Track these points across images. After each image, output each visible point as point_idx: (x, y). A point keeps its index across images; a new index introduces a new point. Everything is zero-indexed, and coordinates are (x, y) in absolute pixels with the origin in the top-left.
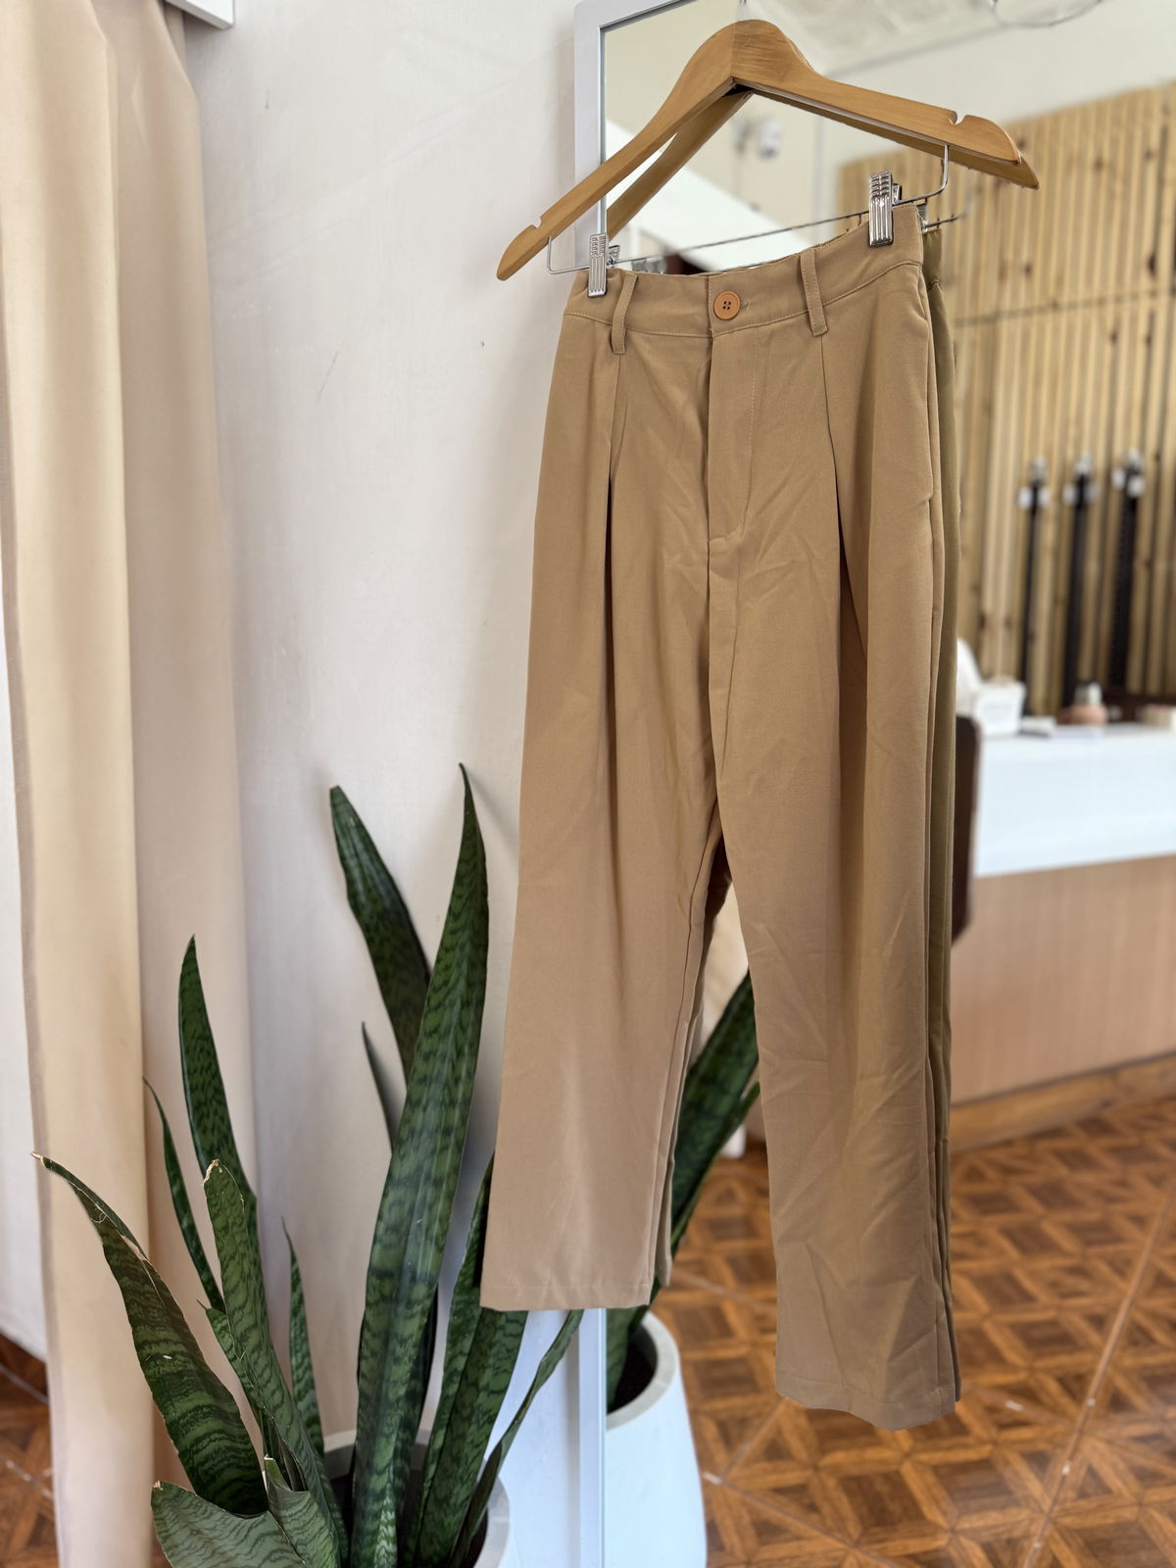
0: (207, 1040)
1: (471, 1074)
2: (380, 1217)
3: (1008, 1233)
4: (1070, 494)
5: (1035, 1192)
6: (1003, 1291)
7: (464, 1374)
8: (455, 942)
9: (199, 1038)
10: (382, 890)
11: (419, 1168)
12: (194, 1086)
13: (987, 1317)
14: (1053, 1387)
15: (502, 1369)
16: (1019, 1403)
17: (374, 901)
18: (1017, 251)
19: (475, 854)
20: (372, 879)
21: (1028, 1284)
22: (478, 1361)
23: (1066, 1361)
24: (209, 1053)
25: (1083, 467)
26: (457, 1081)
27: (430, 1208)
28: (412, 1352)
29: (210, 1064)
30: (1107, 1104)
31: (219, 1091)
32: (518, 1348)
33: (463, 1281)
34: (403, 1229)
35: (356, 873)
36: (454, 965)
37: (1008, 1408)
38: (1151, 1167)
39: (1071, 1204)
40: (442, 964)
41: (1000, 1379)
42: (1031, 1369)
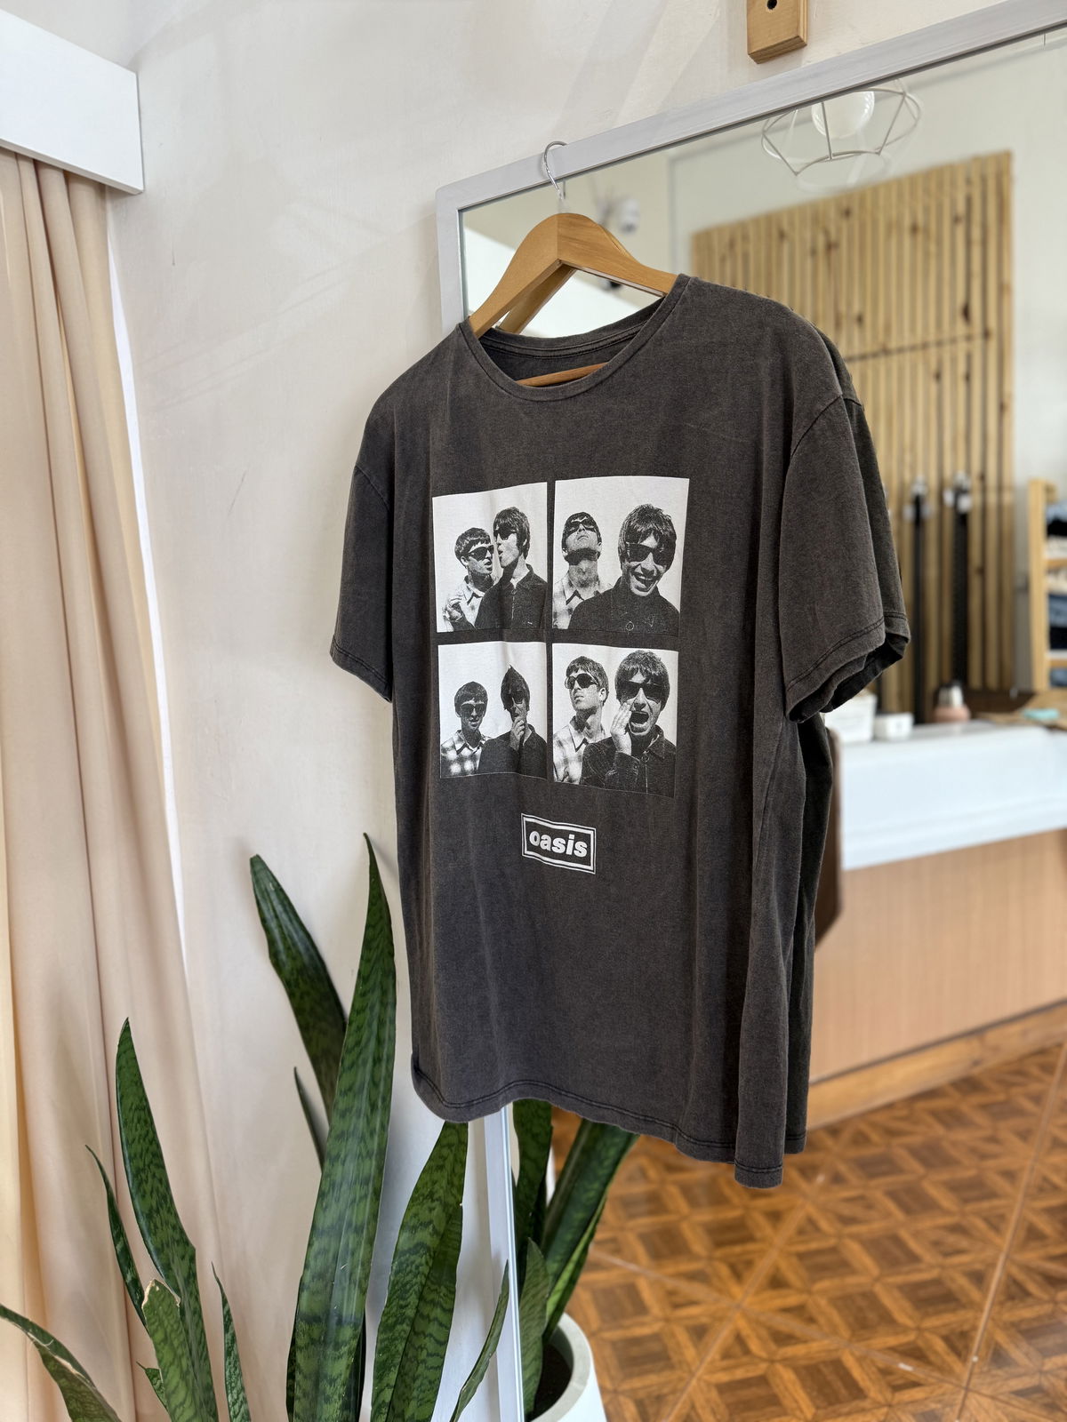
0: (144, 1110)
1: (384, 1127)
2: (306, 1266)
3: (892, 1195)
4: (909, 512)
5: (915, 1152)
6: (891, 1252)
7: (391, 1405)
8: (365, 1005)
9: (136, 1109)
10: (301, 947)
11: (341, 1218)
12: (133, 1155)
13: (877, 1280)
14: (940, 1345)
15: (426, 1399)
16: (910, 1365)
17: (294, 959)
18: (849, 305)
19: (381, 918)
20: (292, 938)
21: (913, 1245)
22: (404, 1394)
23: (948, 1319)
24: (146, 1122)
25: (919, 489)
26: (372, 1134)
27: (353, 1254)
28: (342, 1390)
29: (148, 1132)
30: (976, 1063)
31: (158, 1155)
32: (439, 1379)
33: (387, 1320)
34: (328, 1275)
35: (276, 933)
36: (365, 1025)
37: (899, 1369)
38: (1017, 1122)
39: (949, 1162)
40: (354, 1026)
41: (892, 1341)
42: (919, 1329)
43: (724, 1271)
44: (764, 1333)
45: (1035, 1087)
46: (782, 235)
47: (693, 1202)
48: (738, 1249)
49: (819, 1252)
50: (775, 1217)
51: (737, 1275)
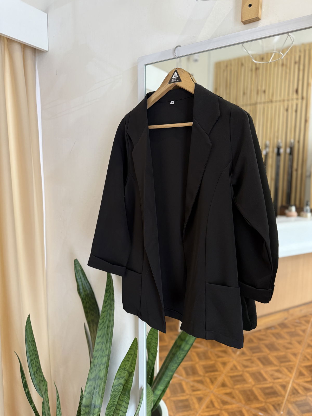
0: (33, 341)
1: (110, 347)
3: (259, 359)
4: (276, 150)
5: (267, 346)
6: (258, 377)
8: (105, 310)
9: (31, 341)
10: (87, 288)
11: (96, 375)
13: (254, 386)
14: (272, 408)
16: (263, 413)
17: (85, 291)
18: (261, 87)
19: (110, 284)
20: (85, 285)
21: (265, 375)
23: (274, 399)
25: (279, 144)
26: (106, 349)
30: (286, 319)
31: (37, 355)
34: (91, 393)
35: (80, 283)
36: (105, 316)
37: (259, 415)
38: (298, 338)
39: (276, 349)
40: (102, 317)
41: (258, 405)
42: (266, 402)
43: (208, 380)
44: (219, 401)
45: (303, 327)
46: (242, 65)
47: (200, 358)
48: (212, 374)
49: (237, 376)
50: (224, 364)
51: (212, 382)
